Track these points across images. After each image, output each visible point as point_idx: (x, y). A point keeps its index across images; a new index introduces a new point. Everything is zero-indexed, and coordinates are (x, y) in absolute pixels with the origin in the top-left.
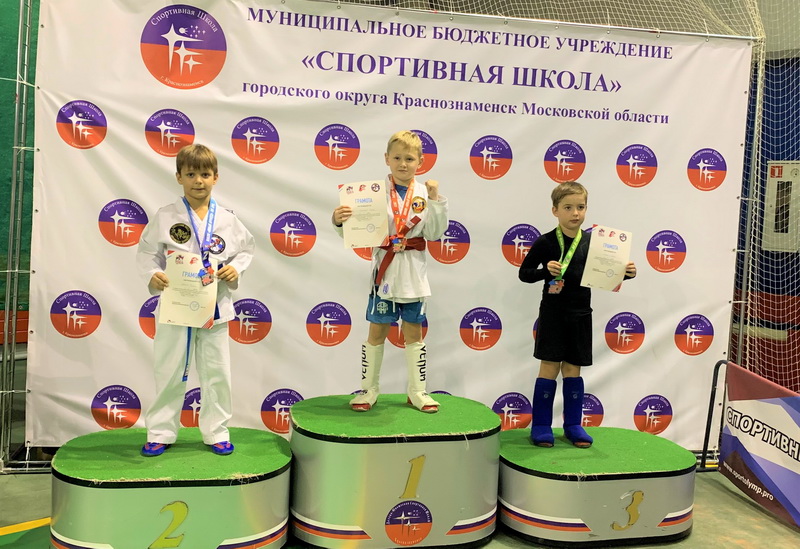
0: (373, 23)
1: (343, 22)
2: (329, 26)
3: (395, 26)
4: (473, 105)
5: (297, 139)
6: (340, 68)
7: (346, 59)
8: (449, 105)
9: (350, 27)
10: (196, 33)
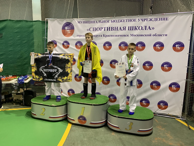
0: (99, 21)
2: (91, 23)
3: (104, 21)
4: (119, 35)
7: (94, 29)
8: (114, 36)
9: (95, 22)
10: (70, 27)
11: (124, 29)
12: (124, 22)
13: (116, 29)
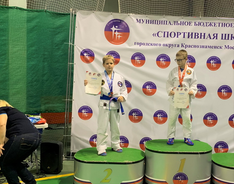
0: (175, 22)
1: (165, 22)
2: (161, 23)
3: (182, 22)
4: (207, 47)
5: (151, 59)
6: (164, 36)
7: (166, 34)
8: (200, 47)
9: (167, 23)
10: (121, 27)
11: (215, 37)
12: (214, 26)
13: (203, 37)
